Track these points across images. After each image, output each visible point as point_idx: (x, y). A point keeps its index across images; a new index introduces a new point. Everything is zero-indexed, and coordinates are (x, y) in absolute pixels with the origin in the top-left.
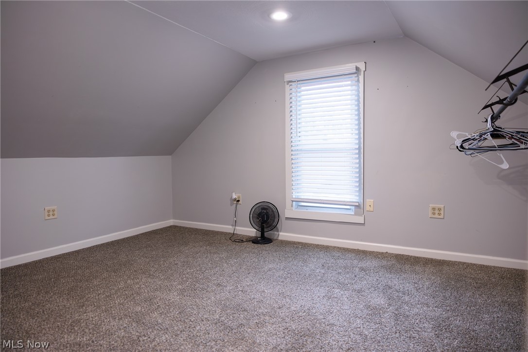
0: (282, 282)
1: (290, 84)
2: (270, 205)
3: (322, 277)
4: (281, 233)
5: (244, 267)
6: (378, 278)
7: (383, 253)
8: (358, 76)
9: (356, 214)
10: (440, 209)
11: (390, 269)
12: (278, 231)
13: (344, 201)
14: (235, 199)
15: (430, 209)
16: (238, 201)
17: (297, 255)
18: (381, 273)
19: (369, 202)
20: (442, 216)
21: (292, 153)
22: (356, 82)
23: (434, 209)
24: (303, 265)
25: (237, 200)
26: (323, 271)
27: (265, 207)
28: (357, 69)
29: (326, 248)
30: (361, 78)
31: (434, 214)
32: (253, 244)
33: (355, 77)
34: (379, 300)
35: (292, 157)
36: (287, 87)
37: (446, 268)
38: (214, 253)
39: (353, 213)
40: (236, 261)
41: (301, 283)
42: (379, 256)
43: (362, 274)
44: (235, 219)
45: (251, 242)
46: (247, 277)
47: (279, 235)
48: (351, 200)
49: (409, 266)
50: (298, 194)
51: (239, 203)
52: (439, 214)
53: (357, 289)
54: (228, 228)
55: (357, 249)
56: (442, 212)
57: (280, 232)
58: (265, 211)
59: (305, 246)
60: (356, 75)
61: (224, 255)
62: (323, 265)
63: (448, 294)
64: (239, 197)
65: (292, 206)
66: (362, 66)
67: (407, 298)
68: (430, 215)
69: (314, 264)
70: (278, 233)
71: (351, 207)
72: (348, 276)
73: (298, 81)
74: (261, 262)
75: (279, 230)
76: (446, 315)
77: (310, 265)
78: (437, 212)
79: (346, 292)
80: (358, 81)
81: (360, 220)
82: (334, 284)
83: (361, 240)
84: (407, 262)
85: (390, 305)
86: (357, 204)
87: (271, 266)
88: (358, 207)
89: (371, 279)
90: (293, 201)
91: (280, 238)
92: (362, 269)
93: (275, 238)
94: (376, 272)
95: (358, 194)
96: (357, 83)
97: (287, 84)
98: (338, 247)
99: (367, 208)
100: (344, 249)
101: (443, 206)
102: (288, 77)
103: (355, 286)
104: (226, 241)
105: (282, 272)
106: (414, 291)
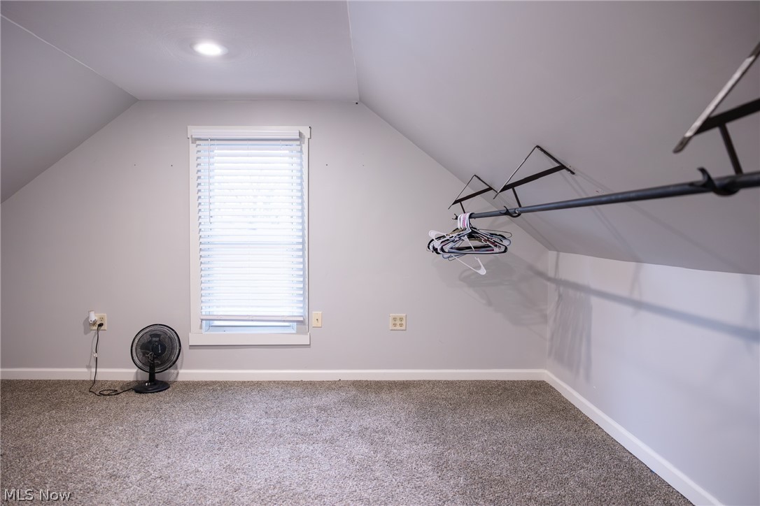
0: (219, 449)
1: (198, 142)
2: (166, 329)
3: (274, 431)
4: (181, 371)
5: (143, 437)
6: (346, 418)
7: (335, 382)
8: (300, 145)
9: (298, 332)
10: (401, 319)
11: (354, 403)
12: (176, 368)
13: (283, 316)
14: (94, 324)
15: (391, 319)
16: (101, 325)
17: (220, 403)
18: (346, 410)
19: (316, 314)
20: (403, 328)
21: (202, 246)
22: (298, 152)
23: (395, 319)
24: (236, 416)
25: (98, 323)
26: (270, 421)
27: (159, 333)
28: (300, 134)
29: (257, 386)
30: (305, 147)
31: (395, 325)
32: (138, 395)
33: (297, 145)
34: (361, 449)
35: (202, 253)
36: (193, 147)
37: (414, 391)
38: (74, 421)
39: (294, 332)
40: (121, 428)
41: (248, 445)
42: (333, 386)
43: (323, 416)
44: (95, 355)
45: (133, 392)
46: (157, 453)
47: (178, 373)
48: (291, 314)
49: (374, 394)
50: (209, 310)
51: (102, 328)
52: (401, 325)
53: (327, 438)
54: (81, 373)
55: (300, 380)
56: (404, 322)
57: (181, 368)
58: (157, 339)
59: (226, 386)
60: (298, 143)
61: (94, 422)
62: (266, 413)
63: (429, 424)
64: (102, 319)
65: (201, 328)
66: (306, 132)
67: (389, 438)
68: (391, 327)
69: (252, 414)
70: (176, 372)
71: (291, 324)
72: (306, 422)
73: (211, 140)
74: (168, 423)
75: (179, 366)
76: (439, 451)
77: (248, 415)
78: (398, 322)
79: (316, 445)
80: (301, 151)
81: (304, 340)
82: (293, 437)
83: (306, 368)
84: (369, 390)
85: (375, 452)
86: (301, 319)
87: (188, 426)
88: (301, 322)
89: (338, 420)
90: (202, 320)
91: (180, 379)
92: (320, 409)
93: (172, 379)
94: (340, 410)
95: (302, 305)
96: (299, 154)
97: (192, 143)
98: (274, 382)
99: (314, 323)
100: (283, 383)
101: (405, 315)
102: (194, 131)
103: (324, 436)
104: (83, 396)
105: (210, 434)
106: (394, 428)
